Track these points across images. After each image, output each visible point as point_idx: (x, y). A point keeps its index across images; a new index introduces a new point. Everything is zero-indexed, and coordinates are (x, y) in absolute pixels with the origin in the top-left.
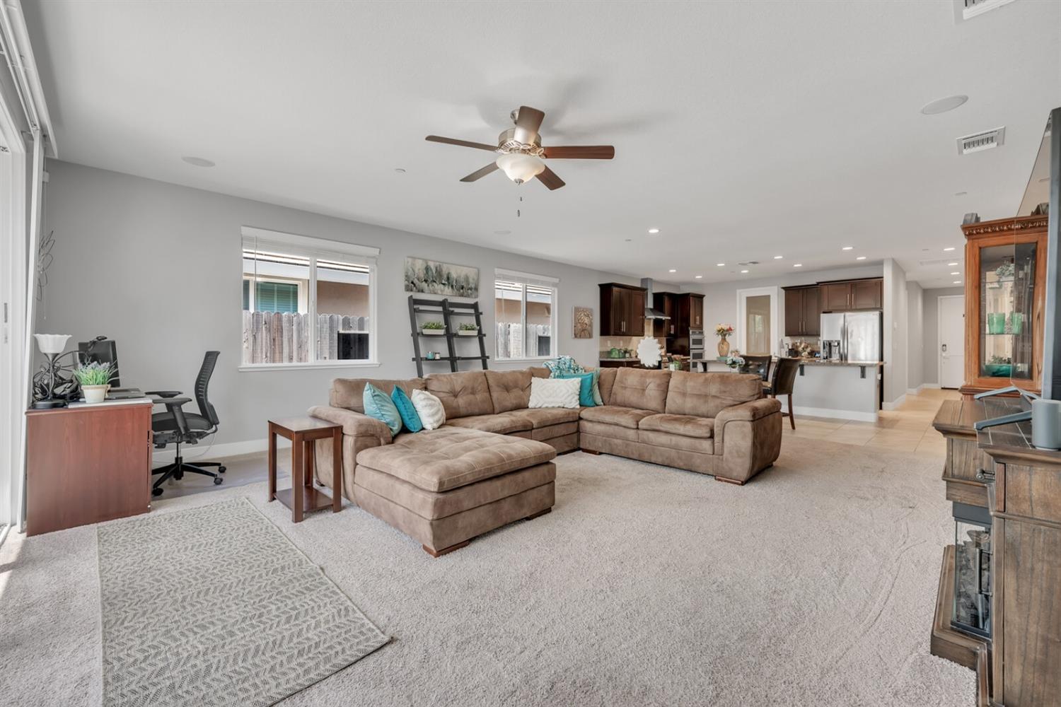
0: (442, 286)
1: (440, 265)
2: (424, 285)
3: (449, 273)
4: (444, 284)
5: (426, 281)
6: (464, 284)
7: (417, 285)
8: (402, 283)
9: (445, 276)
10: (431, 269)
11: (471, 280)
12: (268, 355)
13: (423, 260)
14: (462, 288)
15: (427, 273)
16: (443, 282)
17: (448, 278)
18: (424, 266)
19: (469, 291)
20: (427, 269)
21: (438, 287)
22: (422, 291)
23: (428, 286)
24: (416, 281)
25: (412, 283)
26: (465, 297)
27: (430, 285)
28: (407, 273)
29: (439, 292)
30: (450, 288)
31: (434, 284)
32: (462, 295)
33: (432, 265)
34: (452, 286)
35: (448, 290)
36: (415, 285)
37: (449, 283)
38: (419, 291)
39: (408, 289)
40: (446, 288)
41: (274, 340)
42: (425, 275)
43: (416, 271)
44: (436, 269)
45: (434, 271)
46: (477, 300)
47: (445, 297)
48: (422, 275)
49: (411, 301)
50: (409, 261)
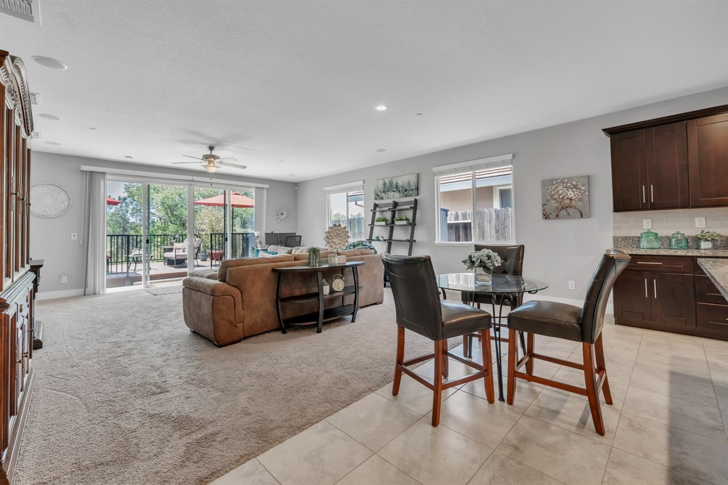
0: (393, 192)
1: (391, 180)
2: (383, 194)
3: (397, 183)
4: (394, 191)
5: (384, 192)
6: (407, 188)
8: (373, 196)
9: (395, 186)
10: (387, 184)
11: (412, 184)
13: (382, 179)
14: (406, 190)
15: (385, 186)
16: (394, 190)
17: (397, 187)
18: (383, 182)
19: (411, 192)
20: (385, 184)
21: (391, 194)
23: (385, 194)
24: (379, 193)
25: (377, 195)
26: (409, 196)
27: (387, 194)
28: (375, 190)
29: (392, 197)
31: (389, 192)
32: (406, 196)
33: (387, 181)
34: (399, 191)
35: (397, 194)
36: (378, 196)
37: (397, 190)
38: (381, 199)
39: (375, 199)
40: (396, 193)
42: (383, 188)
43: (379, 187)
44: (389, 182)
45: (388, 184)
46: (417, 198)
47: (394, 200)
48: (382, 189)
49: (376, 206)
50: (376, 182)
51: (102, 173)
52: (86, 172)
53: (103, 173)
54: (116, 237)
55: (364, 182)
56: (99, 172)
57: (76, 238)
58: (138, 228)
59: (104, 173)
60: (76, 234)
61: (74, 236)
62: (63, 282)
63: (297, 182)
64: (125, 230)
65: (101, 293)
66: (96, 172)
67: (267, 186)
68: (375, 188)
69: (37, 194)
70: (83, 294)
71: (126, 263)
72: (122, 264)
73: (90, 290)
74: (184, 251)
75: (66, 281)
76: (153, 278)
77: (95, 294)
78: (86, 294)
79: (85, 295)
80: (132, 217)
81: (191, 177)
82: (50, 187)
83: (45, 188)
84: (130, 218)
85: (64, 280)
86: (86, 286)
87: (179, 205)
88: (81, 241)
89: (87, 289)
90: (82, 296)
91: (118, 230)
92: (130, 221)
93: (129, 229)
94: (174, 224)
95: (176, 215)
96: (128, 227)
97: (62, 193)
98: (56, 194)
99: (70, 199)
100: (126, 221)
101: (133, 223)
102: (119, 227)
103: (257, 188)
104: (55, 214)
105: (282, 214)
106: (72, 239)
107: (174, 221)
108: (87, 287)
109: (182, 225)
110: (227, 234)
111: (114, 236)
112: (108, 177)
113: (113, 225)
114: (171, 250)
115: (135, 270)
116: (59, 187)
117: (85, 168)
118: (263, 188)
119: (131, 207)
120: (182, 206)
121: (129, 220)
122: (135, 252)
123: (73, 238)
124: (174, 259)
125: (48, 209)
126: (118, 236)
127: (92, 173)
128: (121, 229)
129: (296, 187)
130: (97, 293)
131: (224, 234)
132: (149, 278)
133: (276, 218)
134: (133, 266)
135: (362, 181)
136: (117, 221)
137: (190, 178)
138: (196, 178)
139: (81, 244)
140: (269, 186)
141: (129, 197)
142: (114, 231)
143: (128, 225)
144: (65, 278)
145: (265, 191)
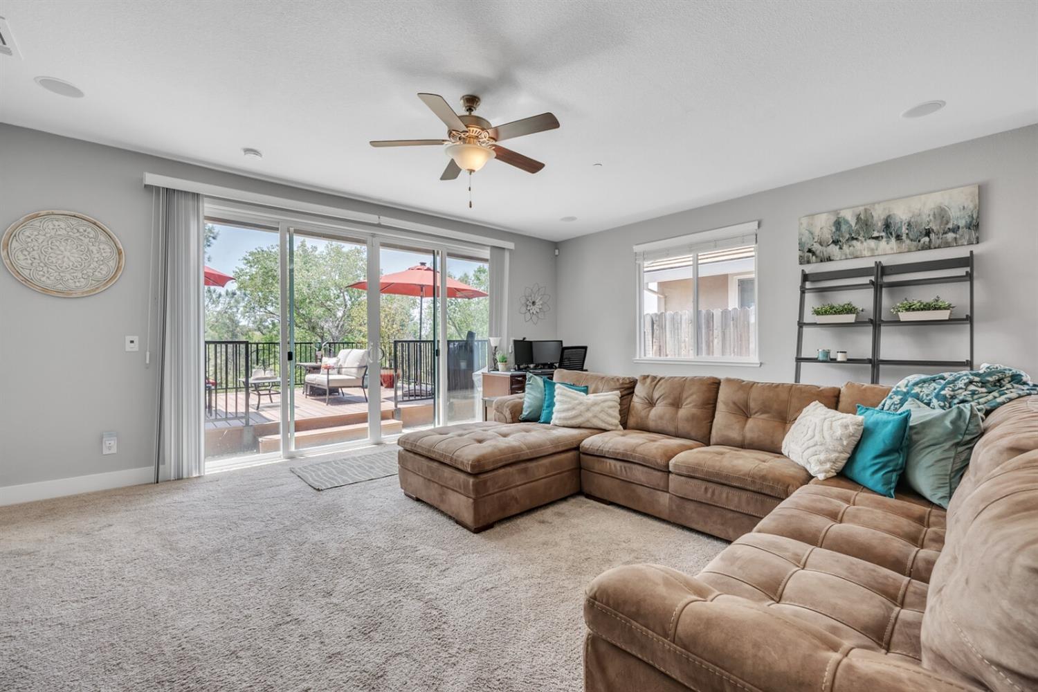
0: (872, 243)
1: (866, 210)
2: (834, 250)
3: (889, 217)
4: (877, 238)
5: (835, 242)
6: (934, 226)
7: (818, 252)
8: (796, 254)
9: (881, 224)
10: (847, 222)
12: (736, 350)
13: (829, 212)
14: (928, 233)
15: (839, 229)
16: (876, 234)
17: (887, 226)
18: (833, 219)
20: (838, 224)
21: (864, 245)
22: (829, 259)
23: (841, 248)
24: (816, 247)
25: (810, 251)
26: (937, 248)
27: (845, 247)
28: (800, 239)
29: (867, 253)
30: (893, 240)
31: (854, 242)
32: (928, 247)
33: (849, 216)
34: (898, 238)
35: (888, 246)
36: (814, 253)
37: (890, 233)
38: (822, 261)
39: (803, 261)
40: (883, 243)
41: (741, 336)
42: (833, 233)
43: (817, 231)
44: (858, 218)
45: (853, 223)
46: (977, 249)
47: (878, 259)
48: (828, 235)
49: (805, 277)
50: (805, 221)
51: (194, 194)
52: (158, 188)
53: (196, 196)
54: (224, 346)
55: (759, 225)
56: (186, 193)
57: (135, 347)
58: (250, 333)
59: (198, 195)
60: (136, 339)
61: (132, 342)
62: (108, 452)
63: (556, 241)
64: (234, 335)
65: (195, 475)
66: (178, 191)
67: (510, 245)
68: (801, 234)
69: (41, 238)
70: (153, 480)
71: (244, 389)
72: (236, 392)
73: (169, 469)
74: (339, 373)
75: (114, 450)
76: (300, 426)
77: (179, 479)
78: (159, 480)
79: (157, 482)
80: (244, 317)
81: (377, 217)
82: (74, 222)
83: (60, 223)
84: (241, 320)
85: (110, 448)
86: (159, 459)
87: (308, 301)
88: (148, 353)
89: (161, 467)
90: (152, 483)
91: (226, 336)
92: (240, 324)
93: (239, 334)
94: (300, 327)
95: (304, 315)
96: (238, 332)
97: (102, 238)
98: (86, 240)
99: (120, 253)
100: (235, 323)
101: (244, 326)
102: (227, 332)
103: (493, 247)
104: (86, 289)
105: (534, 303)
106: (128, 349)
107: (301, 323)
108: (164, 463)
109: (311, 329)
110: (438, 341)
111: (221, 343)
112: (208, 208)
113: (219, 329)
114: (316, 369)
115: (258, 407)
116: (95, 224)
117: (153, 179)
118: (504, 249)
119: (242, 304)
120: (311, 302)
121: (239, 322)
122: (258, 374)
123: (129, 347)
124: (326, 388)
125: (69, 277)
126: (227, 343)
127: (169, 192)
128: (230, 334)
129: (557, 251)
130: (185, 476)
131: (434, 341)
132: (292, 427)
133: (524, 309)
134: (254, 399)
135: (756, 223)
136: (225, 324)
137: (372, 218)
138: (386, 221)
139: (148, 362)
140: (515, 246)
141: (240, 288)
142: (220, 337)
143: (238, 329)
144: (112, 442)
145: (507, 255)
